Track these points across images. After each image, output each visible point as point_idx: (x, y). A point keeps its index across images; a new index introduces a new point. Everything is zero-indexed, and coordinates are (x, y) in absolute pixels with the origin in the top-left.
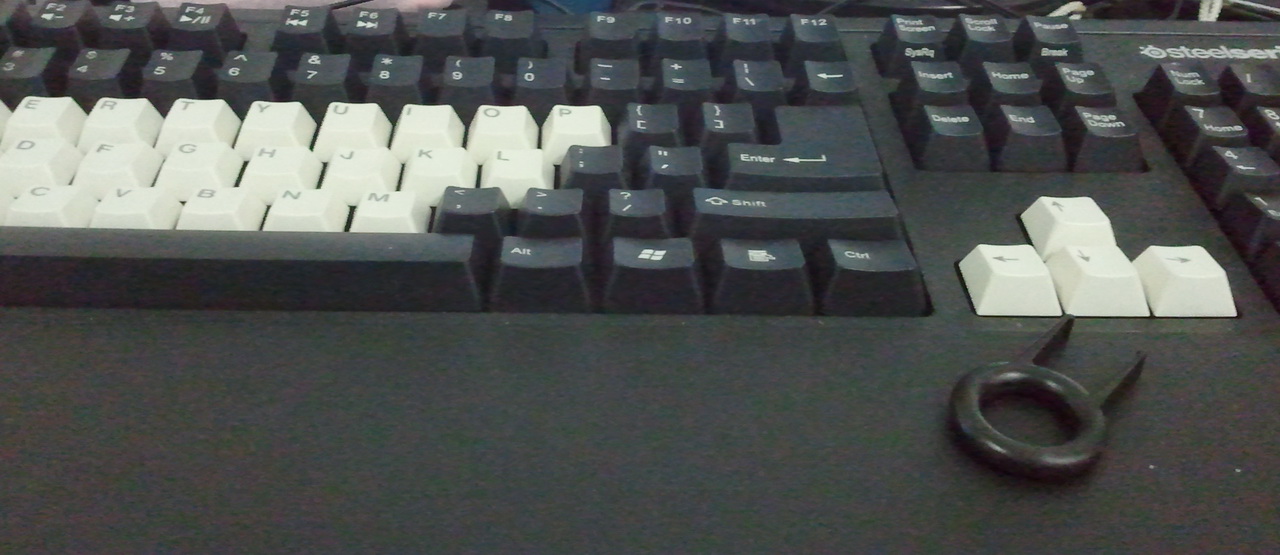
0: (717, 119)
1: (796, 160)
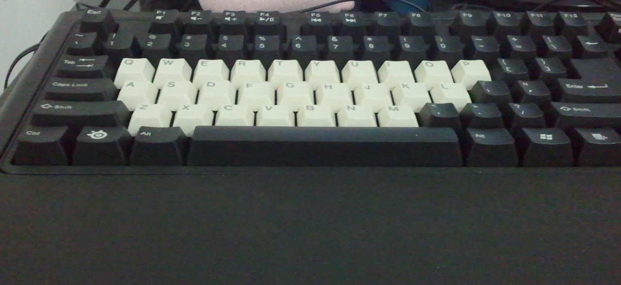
0: (546, 66)
1: (593, 87)
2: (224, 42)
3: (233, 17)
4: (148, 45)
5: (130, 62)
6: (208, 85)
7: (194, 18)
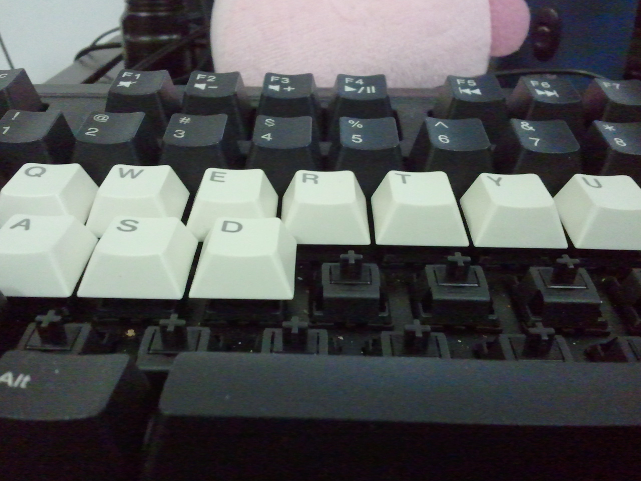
2: (267, 130)
3: (286, 85)
4: (87, 133)
5: (39, 171)
6: (224, 229)
7: (202, 86)
